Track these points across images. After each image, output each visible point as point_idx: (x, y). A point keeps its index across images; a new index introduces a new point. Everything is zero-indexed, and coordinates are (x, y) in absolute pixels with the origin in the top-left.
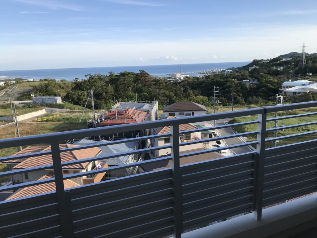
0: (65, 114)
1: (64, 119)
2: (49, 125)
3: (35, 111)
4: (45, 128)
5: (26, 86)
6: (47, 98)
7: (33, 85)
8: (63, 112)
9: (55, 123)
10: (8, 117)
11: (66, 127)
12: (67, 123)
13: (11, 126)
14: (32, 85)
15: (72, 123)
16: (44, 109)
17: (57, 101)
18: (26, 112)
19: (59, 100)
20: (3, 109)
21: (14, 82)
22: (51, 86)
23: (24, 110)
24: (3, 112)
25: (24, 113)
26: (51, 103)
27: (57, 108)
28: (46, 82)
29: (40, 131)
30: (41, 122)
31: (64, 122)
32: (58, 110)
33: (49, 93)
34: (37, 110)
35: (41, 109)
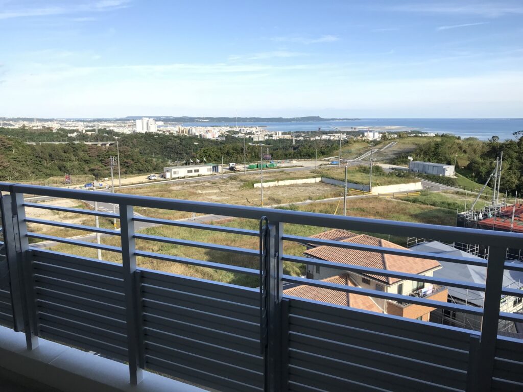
0: (449, 196)
1: (443, 203)
2: (415, 208)
3: (404, 182)
4: (405, 211)
5: (408, 143)
6: (431, 165)
7: (418, 143)
8: (448, 191)
9: (426, 206)
10: (364, 185)
11: (437, 217)
12: (444, 211)
13: (362, 199)
14: (416, 142)
15: (451, 213)
16: (420, 181)
17: (446, 172)
18: (390, 183)
19: (450, 171)
20: (364, 174)
21: (396, 136)
22: (444, 147)
23: (389, 179)
24: (362, 177)
25: (387, 183)
26: (435, 174)
27: (443, 183)
28: (439, 140)
29: (396, 215)
30: (405, 202)
31: (439, 208)
32: (443, 187)
33: (440, 157)
34: (408, 182)
35: (414, 182)
